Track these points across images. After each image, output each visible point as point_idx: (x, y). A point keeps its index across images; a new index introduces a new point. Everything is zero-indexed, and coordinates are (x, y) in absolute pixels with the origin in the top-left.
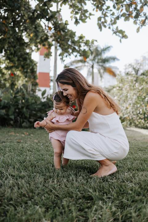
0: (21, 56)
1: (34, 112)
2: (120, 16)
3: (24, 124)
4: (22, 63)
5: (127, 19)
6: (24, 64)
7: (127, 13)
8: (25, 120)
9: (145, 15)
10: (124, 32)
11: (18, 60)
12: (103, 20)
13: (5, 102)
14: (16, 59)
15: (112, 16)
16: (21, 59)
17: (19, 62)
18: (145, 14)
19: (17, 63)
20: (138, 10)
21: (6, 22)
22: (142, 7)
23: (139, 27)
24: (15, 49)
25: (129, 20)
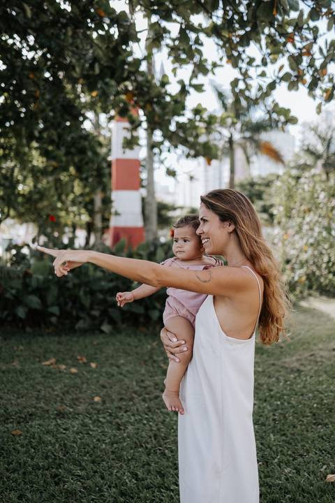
0: (74, 143)
1: (100, 296)
2: (278, 81)
3: (81, 324)
4: (76, 159)
5: (293, 86)
6: (81, 161)
7: (294, 73)
8: (82, 315)
9: (331, 80)
10: (289, 111)
11: (67, 153)
12: (241, 85)
13: (38, 280)
14: (63, 151)
15: (260, 78)
16: (73, 150)
17: (70, 157)
18: (331, 77)
19: (64, 159)
20: (316, 70)
21: (35, 76)
22: (324, 66)
23: (321, 103)
24: (59, 130)
25: (298, 89)
